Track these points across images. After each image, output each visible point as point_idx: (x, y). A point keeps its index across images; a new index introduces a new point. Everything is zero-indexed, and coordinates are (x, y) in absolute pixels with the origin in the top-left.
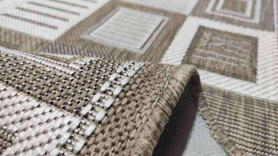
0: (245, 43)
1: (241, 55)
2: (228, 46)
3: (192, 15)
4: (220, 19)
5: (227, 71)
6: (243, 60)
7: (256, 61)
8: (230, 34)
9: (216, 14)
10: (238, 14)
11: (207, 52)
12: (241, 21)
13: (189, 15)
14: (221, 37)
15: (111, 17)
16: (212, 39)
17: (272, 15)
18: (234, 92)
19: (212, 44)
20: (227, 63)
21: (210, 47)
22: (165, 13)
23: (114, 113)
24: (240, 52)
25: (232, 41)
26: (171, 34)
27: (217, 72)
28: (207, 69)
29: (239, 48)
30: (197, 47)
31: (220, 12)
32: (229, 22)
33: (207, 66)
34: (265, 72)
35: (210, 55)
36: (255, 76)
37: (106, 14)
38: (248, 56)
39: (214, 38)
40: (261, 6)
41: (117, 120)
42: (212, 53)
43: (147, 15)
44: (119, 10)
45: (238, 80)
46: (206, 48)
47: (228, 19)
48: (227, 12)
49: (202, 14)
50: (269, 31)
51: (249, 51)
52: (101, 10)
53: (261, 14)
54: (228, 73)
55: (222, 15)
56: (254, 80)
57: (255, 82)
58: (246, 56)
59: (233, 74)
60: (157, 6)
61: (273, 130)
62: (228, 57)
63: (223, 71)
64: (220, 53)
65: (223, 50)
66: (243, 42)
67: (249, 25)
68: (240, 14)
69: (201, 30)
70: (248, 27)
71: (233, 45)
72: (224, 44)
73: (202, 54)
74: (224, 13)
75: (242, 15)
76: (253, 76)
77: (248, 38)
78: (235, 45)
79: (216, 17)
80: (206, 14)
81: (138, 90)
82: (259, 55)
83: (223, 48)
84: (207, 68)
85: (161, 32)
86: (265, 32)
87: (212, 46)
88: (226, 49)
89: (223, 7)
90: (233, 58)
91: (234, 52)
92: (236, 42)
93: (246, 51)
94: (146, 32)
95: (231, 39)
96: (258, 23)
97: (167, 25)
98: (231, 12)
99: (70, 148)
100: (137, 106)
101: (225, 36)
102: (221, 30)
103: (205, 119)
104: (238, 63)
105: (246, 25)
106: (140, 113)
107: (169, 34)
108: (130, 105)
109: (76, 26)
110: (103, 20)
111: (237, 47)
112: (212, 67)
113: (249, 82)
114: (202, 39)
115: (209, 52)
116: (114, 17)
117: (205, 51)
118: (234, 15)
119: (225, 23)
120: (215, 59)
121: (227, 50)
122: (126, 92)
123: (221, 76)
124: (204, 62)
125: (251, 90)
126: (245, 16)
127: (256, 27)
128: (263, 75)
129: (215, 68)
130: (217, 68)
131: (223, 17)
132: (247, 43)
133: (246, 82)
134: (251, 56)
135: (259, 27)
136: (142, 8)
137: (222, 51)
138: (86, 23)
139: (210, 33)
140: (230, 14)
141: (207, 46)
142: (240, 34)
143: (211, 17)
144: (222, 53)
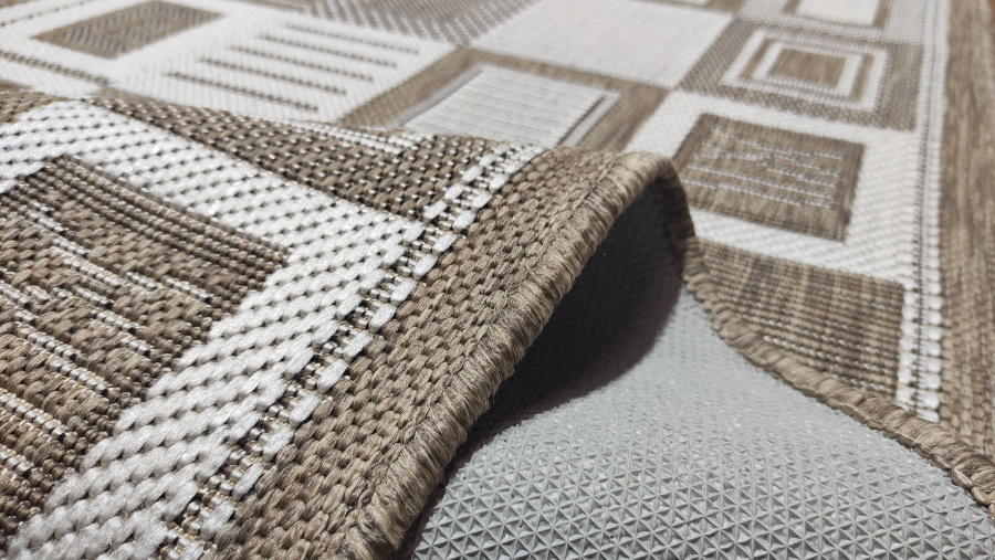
0: (827, 155)
1: (812, 182)
2: (777, 161)
3: (685, 88)
4: (761, 99)
5: (769, 214)
6: (815, 194)
7: (853, 195)
8: (788, 134)
9: (751, 87)
10: (816, 88)
11: (720, 173)
12: (823, 106)
13: (676, 88)
14: (762, 142)
15: (460, 86)
16: (735, 144)
17: (915, 92)
18: (785, 260)
19: (735, 156)
20: (772, 198)
21: (727, 163)
22: (609, 82)
23: (494, 217)
24: (810, 175)
25: (791, 150)
26: (623, 131)
27: (741, 217)
28: (715, 211)
29: (810, 166)
30: (692, 161)
31: (764, 83)
32: (788, 106)
33: (716, 202)
34: (874, 220)
35: (729, 180)
36: (844, 228)
37: (446, 80)
38: (832, 186)
39: (743, 142)
40: (887, 70)
41: (499, 228)
42: (732, 175)
43: (556, 87)
44: (481, 72)
45: (796, 236)
46: (718, 164)
47: (786, 101)
48: (785, 83)
49: (712, 85)
50: (898, 128)
51: (836, 175)
52: (431, 69)
53: (883, 89)
54: (772, 219)
55: (768, 89)
56: (839, 236)
57: (843, 239)
58: (825, 184)
59: (785, 222)
60: (587, 64)
61: (877, 336)
62: (776, 186)
63: (758, 216)
64: (755, 175)
65: (764, 169)
66: (821, 154)
67: (843, 115)
68: (820, 89)
69: (707, 123)
70: (841, 121)
71: (793, 160)
72: (768, 157)
73: (705, 176)
74: (776, 85)
75: (826, 90)
76: (840, 229)
77: (837, 144)
78: (798, 159)
79: (752, 95)
80: (724, 87)
81: (543, 182)
82: (860, 185)
83: (764, 164)
84: (717, 206)
85: (596, 125)
86: (889, 132)
87: (733, 160)
88: (773, 168)
89: (774, 71)
90: (789, 189)
91: (794, 175)
92: (802, 153)
93: (828, 173)
94: (556, 124)
95: (789, 147)
96: (870, 110)
97: (612, 109)
98: (795, 84)
99: (406, 270)
100: (540, 207)
101: (772, 139)
102: (764, 124)
103: (702, 301)
104: (801, 198)
105: (834, 115)
106: (547, 217)
107: (617, 130)
108: (526, 205)
109: (365, 107)
110: (437, 95)
111: (804, 165)
112: (730, 205)
113: (825, 241)
114: (709, 145)
115: (726, 174)
116: (467, 87)
117: (713, 172)
118: (802, 90)
119: (776, 107)
120: (739, 190)
121: (775, 171)
122: (517, 184)
123: (753, 226)
124: (709, 193)
125: (829, 257)
126: (836, 93)
127: (863, 119)
128: (866, 227)
129: (738, 207)
130: (743, 208)
131: (771, 95)
132: (833, 157)
133: (818, 241)
134: (840, 185)
135: (874, 121)
136: (543, 69)
137: (760, 172)
138: (392, 99)
139: (730, 130)
140: (792, 88)
141: (719, 160)
142: (815, 134)
143: (738, 94)
144: (759, 176)
